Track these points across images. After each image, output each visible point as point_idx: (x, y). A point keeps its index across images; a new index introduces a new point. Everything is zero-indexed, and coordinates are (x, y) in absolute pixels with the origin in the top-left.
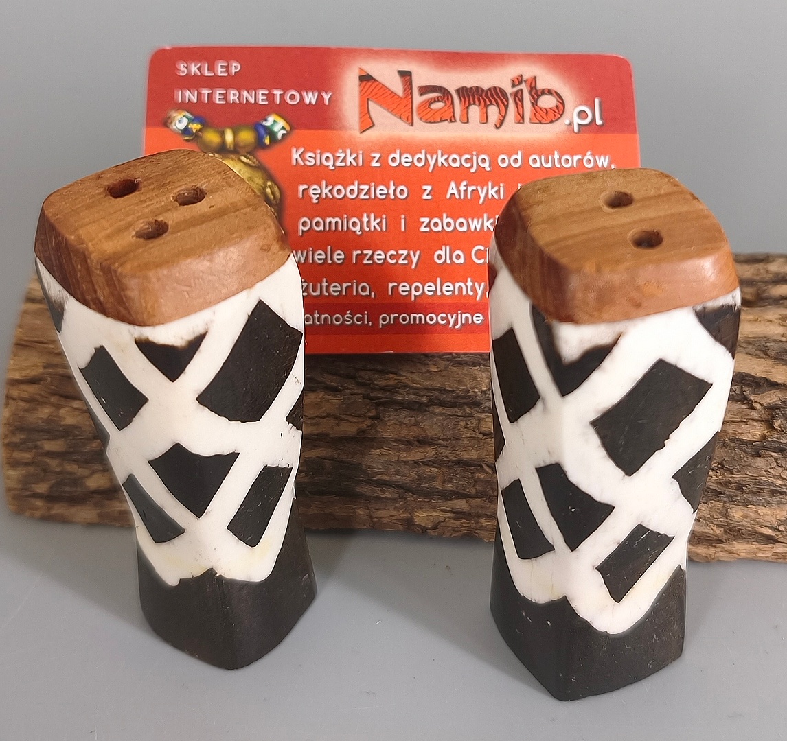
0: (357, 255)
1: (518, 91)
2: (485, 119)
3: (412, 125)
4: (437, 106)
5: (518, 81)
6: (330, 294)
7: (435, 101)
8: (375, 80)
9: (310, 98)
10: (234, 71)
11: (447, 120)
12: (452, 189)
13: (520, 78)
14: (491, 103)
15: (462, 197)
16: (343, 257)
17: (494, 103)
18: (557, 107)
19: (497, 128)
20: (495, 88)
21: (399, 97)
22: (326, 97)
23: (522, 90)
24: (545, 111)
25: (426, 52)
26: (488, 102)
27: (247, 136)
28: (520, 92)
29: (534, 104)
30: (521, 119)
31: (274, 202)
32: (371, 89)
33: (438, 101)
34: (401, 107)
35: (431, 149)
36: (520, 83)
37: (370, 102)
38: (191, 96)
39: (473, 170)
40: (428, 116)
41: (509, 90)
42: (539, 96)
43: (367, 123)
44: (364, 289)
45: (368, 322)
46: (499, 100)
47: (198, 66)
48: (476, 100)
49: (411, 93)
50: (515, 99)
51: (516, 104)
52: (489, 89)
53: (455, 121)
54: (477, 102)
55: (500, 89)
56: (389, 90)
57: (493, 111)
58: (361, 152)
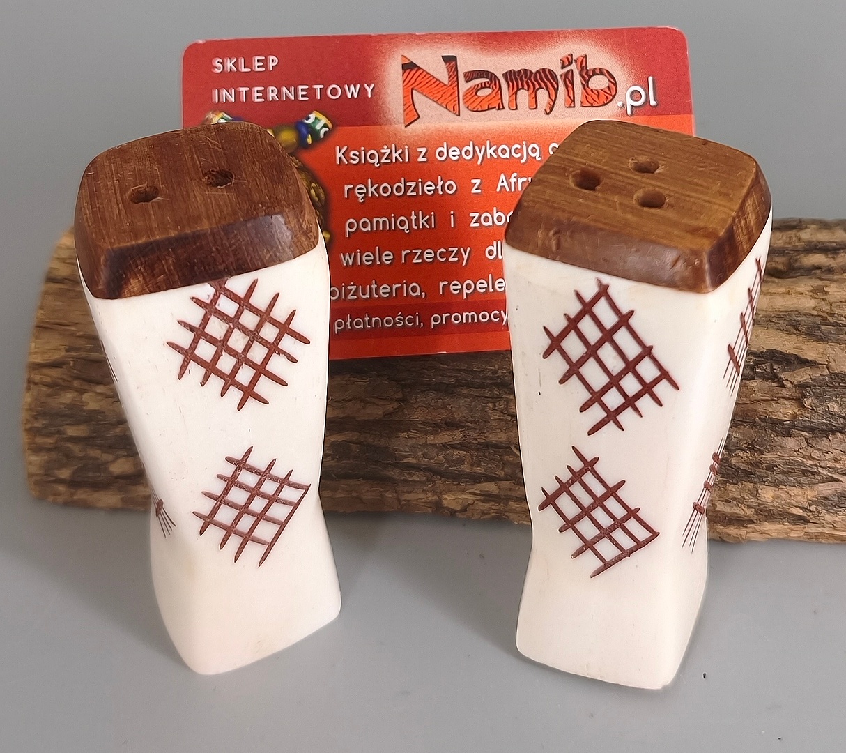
0: (406, 255)
1: (568, 72)
2: (534, 105)
3: (459, 115)
4: (487, 91)
5: (568, 60)
6: (380, 297)
7: (482, 88)
8: (419, 68)
9: (352, 91)
10: (271, 65)
11: (495, 107)
12: (502, 182)
13: (570, 58)
14: (541, 87)
15: (513, 190)
16: (391, 257)
17: (543, 86)
18: (609, 88)
19: (547, 114)
20: (544, 70)
21: (445, 85)
22: (369, 90)
23: (572, 70)
24: (596, 93)
25: (470, 34)
26: (537, 86)
27: (288, 136)
28: (570, 73)
29: (585, 85)
30: (571, 103)
31: (319, 205)
32: (415, 78)
33: (486, 87)
34: (447, 96)
35: (479, 140)
36: (570, 63)
37: (414, 92)
38: (228, 95)
39: (523, 161)
40: (475, 104)
41: (559, 72)
42: (590, 77)
43: (412, 115)
44: (414, 289)
45: (419, 323)
46: (548, 83)
47: (233, 62)
48: (525, 84)
49: (457, 80)
50: (565, 81)
51: (567, 87)
52: (538, 71)
53: (504, 108)
54: (526, 87)
55: (549, 70)
56: (434, 77)
57: (543, 95)
58: (406, 147)
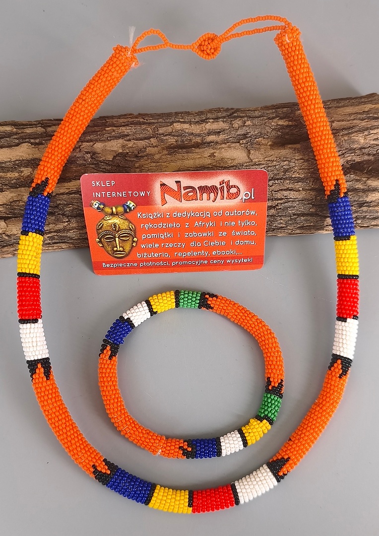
0: (163, 245)
2: (209, 199)
3: (181, 202)
4: (192, 194)
5: (222, 183)
6: (155, 257)
7: (190, 192)
8: (167, 185)
9: (142, 194)
10: (113, 184)
11: (194, 199)
12: (196, 224)
13: (223, 181)
14: (212, 192)
15: (200, 226)
16: (158, 245)
18: (237, 192)
19: (213, 202)
20: (213, 186)
21: (176, 191)
22: (148, 193)
24: (232, 194)
25: (186, 173)
26: (210, 192)
27: (121, 209)
28: (223, 187)
29: (228, 192)
30: (223, 198)
31: (133, 230)
32: (165, 189)
34: (177, 195)
35: (188, 210)
37: (165, 194)
38: (98, 195)
39: (204, 217)
40: (187, 198)
41: (219, 186)
42: (230, 188)
43: (164, 202)
44: (166, 255)
45: (168, 264)
46: (214, 191)
47: (99, 183)
49: (181, 189)
50: (221, 190)
51: (221, 192)
52: (211, 186)
53: (197, 200)
54: (206, 192)
55: (215, 186)
56: (172, 189)
57: (212, 195)
58: (162, 213)
